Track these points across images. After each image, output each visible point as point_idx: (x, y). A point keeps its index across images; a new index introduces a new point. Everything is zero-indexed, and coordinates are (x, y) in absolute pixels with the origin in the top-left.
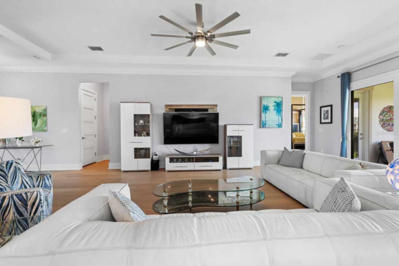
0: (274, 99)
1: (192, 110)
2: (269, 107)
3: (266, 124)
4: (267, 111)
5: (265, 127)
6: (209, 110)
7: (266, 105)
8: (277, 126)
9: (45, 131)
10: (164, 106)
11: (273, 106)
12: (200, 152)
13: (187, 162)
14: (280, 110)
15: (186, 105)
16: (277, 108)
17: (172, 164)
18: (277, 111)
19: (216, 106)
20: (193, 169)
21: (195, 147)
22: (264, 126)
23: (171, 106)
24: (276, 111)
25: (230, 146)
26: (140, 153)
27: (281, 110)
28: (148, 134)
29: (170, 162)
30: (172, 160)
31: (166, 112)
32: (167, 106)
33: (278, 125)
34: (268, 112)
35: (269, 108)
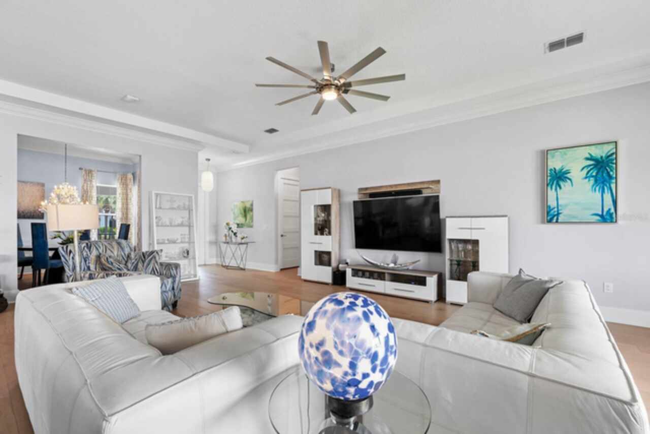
0: (585, 152)
1: (393, 193)
2: (568, 172)
3: (558, 214)
4: (562, 183)
5: (557, 222)
6: (424, 191)
7: (557, 168)
8: (598, 218)
9: (252, 227)
10: (356, 191)
11: (583, 169)
12: (401, 265)
13: (377, 279)
14: (607, 178)
15: (386, 186)
16: (597, 173)
17: (356, 279)
18: (596, 181)
19: (438, 182)
20: (382, 291)
21: (395, 255)
22: (554, 220)
23: (366, 189)
24: (592, 180)
25: (457, 259)
26: (322, 258)
27: (610, 177)
28: (330, 233)
29: (353, 276)
30: (356, 273)
31: (359, 199)
32: (360, 189)
33: (602, 216)
34: (566, 186)
35: (568, 175)
